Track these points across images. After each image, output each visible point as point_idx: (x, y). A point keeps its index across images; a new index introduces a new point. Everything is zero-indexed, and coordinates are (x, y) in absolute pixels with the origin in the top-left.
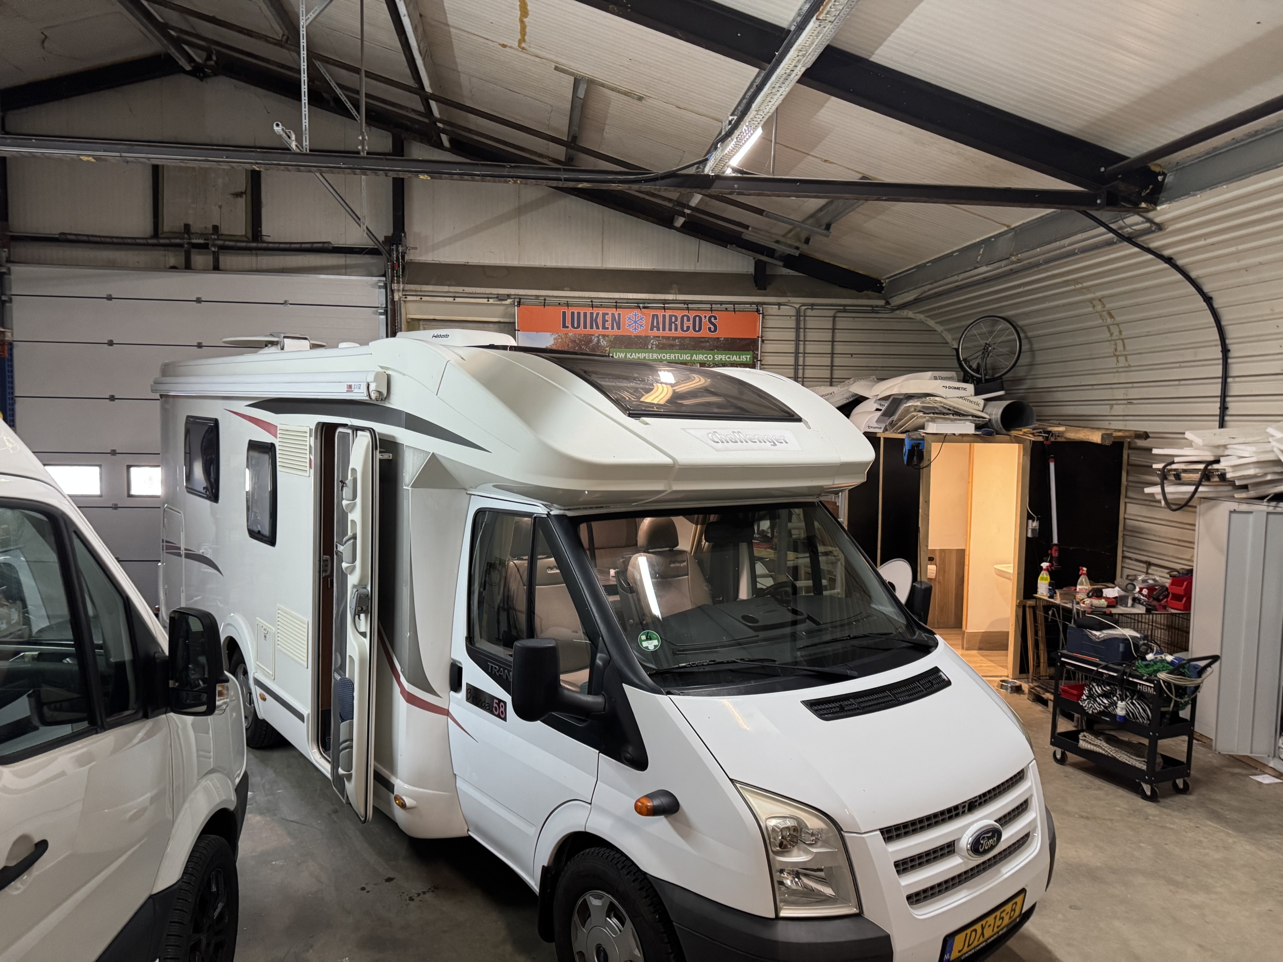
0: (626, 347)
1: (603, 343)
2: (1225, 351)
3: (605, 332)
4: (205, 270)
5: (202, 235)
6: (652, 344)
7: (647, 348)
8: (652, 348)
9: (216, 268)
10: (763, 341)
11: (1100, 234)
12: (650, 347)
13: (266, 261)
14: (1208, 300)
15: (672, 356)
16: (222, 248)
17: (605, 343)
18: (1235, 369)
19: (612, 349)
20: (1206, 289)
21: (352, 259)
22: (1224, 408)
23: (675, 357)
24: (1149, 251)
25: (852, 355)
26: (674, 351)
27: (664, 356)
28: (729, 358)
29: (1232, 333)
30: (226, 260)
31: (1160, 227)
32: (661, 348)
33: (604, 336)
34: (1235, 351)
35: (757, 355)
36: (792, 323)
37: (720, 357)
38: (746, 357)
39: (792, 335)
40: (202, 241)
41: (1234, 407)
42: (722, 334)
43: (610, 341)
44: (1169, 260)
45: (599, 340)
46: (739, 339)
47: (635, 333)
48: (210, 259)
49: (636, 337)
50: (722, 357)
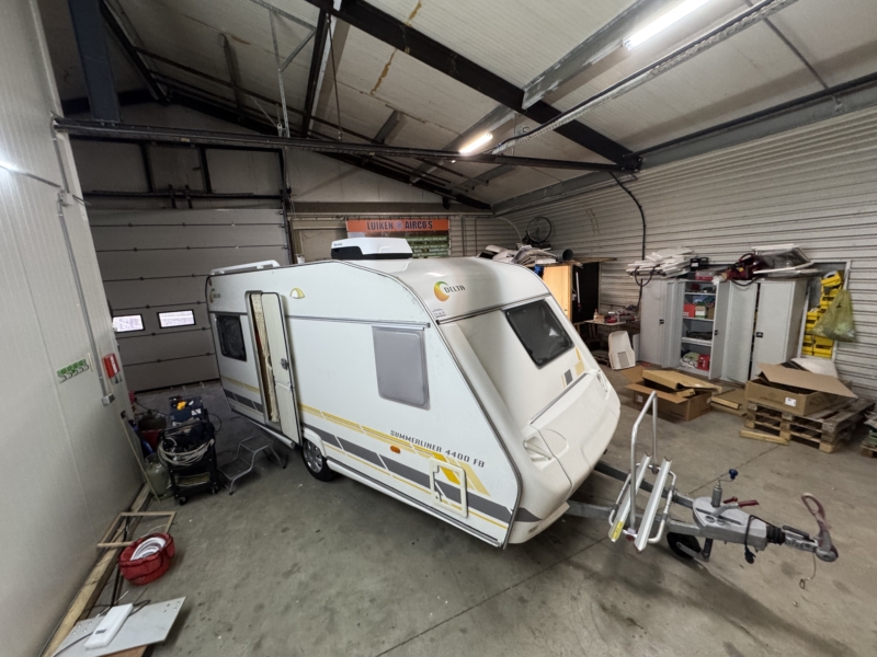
2: (644, 226)
3: (386, 230)
4: (183, 209)
5: (179, 191)
9: (191, 207)
10: (451, 231)
11: (613, 181)
12: (406, 236)
13: (215, 203)
14: (640, 207)
15: (416, 240)
16: (193, 197)
18: (648, 233)
20: (640, 203)
21: (262, 202)
22: (644, 247)
24: (624, 189)
26: (416, 237)
28: (439, 239)
29: (647, 219)
30: (194, 203)
31: (636, 179)
32: (411, 236)
33: (386, 233)
34: (648, 226)
35: (449, 237)
36: (460, 223)
38: (444, 238)
39: (460, 228)
40: (180, 194)
41: (648, 246)
42: (434, 229)
43: (389, 234)
44: (630, 193)
45: (384, 234)
46: (441, 231)
48: (186, 203)
49: (400, 232)
50: (435, 239)
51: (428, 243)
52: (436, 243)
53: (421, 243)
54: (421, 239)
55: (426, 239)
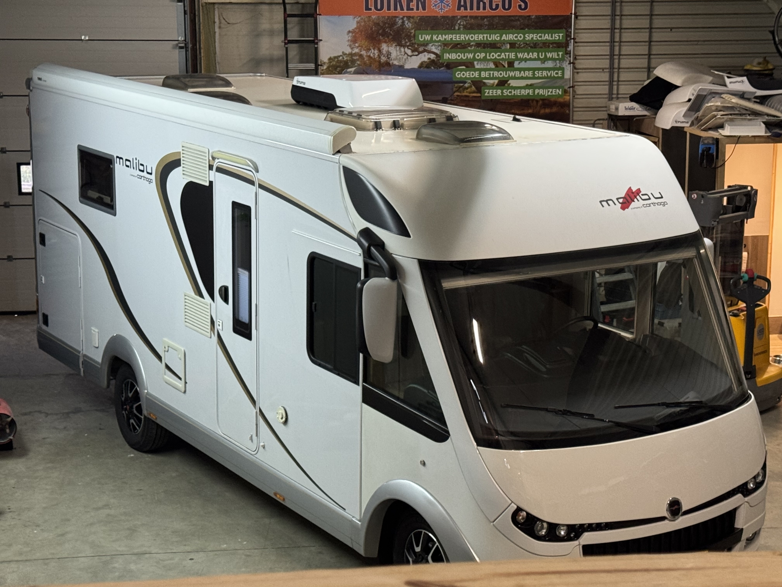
0: (432, 29)
1: (408, 25)
3: (410, 13)
6: (460, 25)
7: (454, 29)
8: (459, 29)
10: (576, 17)
12: (457, 28)
15: (481, 37)
17: (410, 25)
19: (417, 32)
23: (483, 37)
25: (671, 29)
26: (483, 31)
27: (472, 37)
28: (540, 37)
32: (469, 29)
33: (409, 18)
35: (571, 32)
37: (531, 36)
38: (558, 36)
39: (607, 10)
42: (533, 11)
43: (415, 22)
45: (403, 22)
46: (551, 16)
47: (442, 13)
49: (443, 17)
50: (532, 36)
51: (513, 45)
52: (534, 46)
53: (493, 46)
54: (494, 37)
55: (511, 37)
